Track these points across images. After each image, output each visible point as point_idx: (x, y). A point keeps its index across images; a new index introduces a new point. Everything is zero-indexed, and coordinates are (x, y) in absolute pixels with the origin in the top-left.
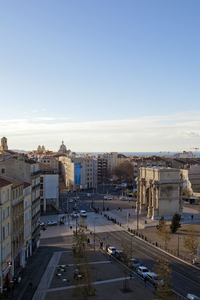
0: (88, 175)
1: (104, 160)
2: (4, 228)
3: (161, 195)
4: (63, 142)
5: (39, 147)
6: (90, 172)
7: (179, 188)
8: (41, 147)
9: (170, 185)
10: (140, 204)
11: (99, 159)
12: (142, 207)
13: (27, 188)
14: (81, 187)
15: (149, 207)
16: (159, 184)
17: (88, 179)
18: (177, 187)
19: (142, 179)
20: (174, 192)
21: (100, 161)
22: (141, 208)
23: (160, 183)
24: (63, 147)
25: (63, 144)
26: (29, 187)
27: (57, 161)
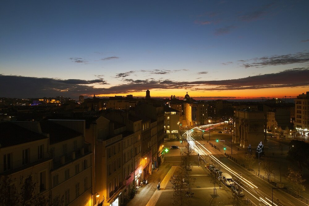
2: (136, 148)
3: (250, 130)
4: (187, 93)
5: (172, 96)
6: (202, 113)
9: (257, 123)
15: (241, 139)
20: (260, 128)
22: (235, 139)
24: (187, 96)
26: (155, 122)
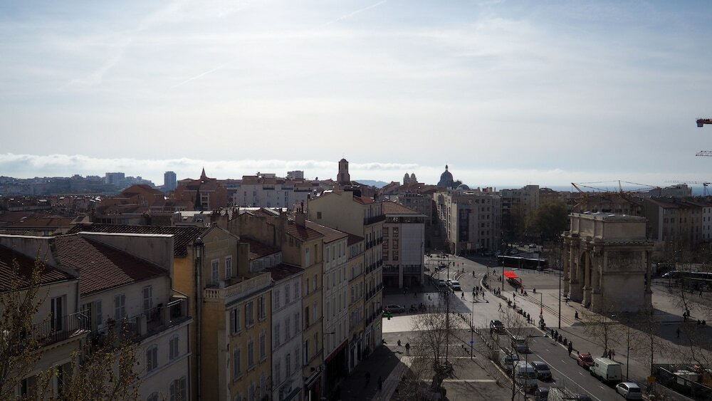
0: (483, 225)
1: (513, 199)
3: (608, 265)
4: (447, 167)
5: (407, 175)
6: (486, 220)
7: (644, 254)
8: (410, 176)
9: (626, 247)
10: (570, 282)
11: (505, 197)
12: (572, 288)
13: (355, 245)
14: (469, 246)
15: (584, 288)
16: (604, 246)
17: (483, 233)
18: (641, 252)
19: (573, 235)
20: (635, 260)
21: (506, 202)
22: (570, 288)
23: (607, 243)
24: (447, 176)
25: (447, 171)
26: (359, 244)
27: (429, 200)
